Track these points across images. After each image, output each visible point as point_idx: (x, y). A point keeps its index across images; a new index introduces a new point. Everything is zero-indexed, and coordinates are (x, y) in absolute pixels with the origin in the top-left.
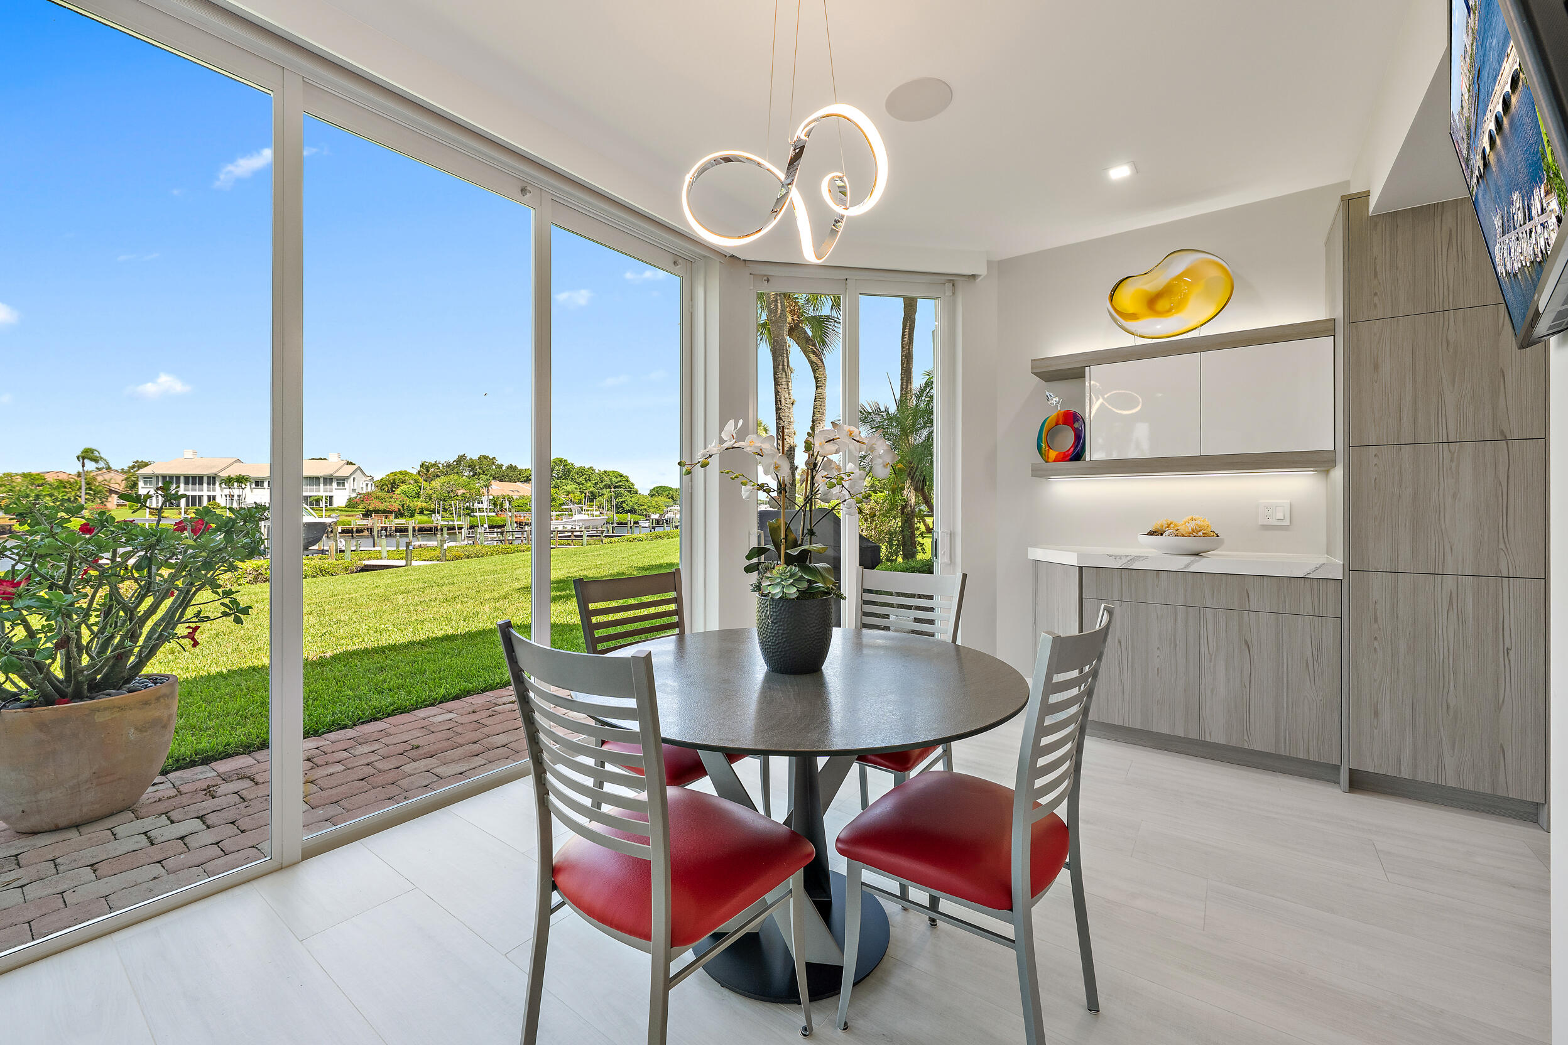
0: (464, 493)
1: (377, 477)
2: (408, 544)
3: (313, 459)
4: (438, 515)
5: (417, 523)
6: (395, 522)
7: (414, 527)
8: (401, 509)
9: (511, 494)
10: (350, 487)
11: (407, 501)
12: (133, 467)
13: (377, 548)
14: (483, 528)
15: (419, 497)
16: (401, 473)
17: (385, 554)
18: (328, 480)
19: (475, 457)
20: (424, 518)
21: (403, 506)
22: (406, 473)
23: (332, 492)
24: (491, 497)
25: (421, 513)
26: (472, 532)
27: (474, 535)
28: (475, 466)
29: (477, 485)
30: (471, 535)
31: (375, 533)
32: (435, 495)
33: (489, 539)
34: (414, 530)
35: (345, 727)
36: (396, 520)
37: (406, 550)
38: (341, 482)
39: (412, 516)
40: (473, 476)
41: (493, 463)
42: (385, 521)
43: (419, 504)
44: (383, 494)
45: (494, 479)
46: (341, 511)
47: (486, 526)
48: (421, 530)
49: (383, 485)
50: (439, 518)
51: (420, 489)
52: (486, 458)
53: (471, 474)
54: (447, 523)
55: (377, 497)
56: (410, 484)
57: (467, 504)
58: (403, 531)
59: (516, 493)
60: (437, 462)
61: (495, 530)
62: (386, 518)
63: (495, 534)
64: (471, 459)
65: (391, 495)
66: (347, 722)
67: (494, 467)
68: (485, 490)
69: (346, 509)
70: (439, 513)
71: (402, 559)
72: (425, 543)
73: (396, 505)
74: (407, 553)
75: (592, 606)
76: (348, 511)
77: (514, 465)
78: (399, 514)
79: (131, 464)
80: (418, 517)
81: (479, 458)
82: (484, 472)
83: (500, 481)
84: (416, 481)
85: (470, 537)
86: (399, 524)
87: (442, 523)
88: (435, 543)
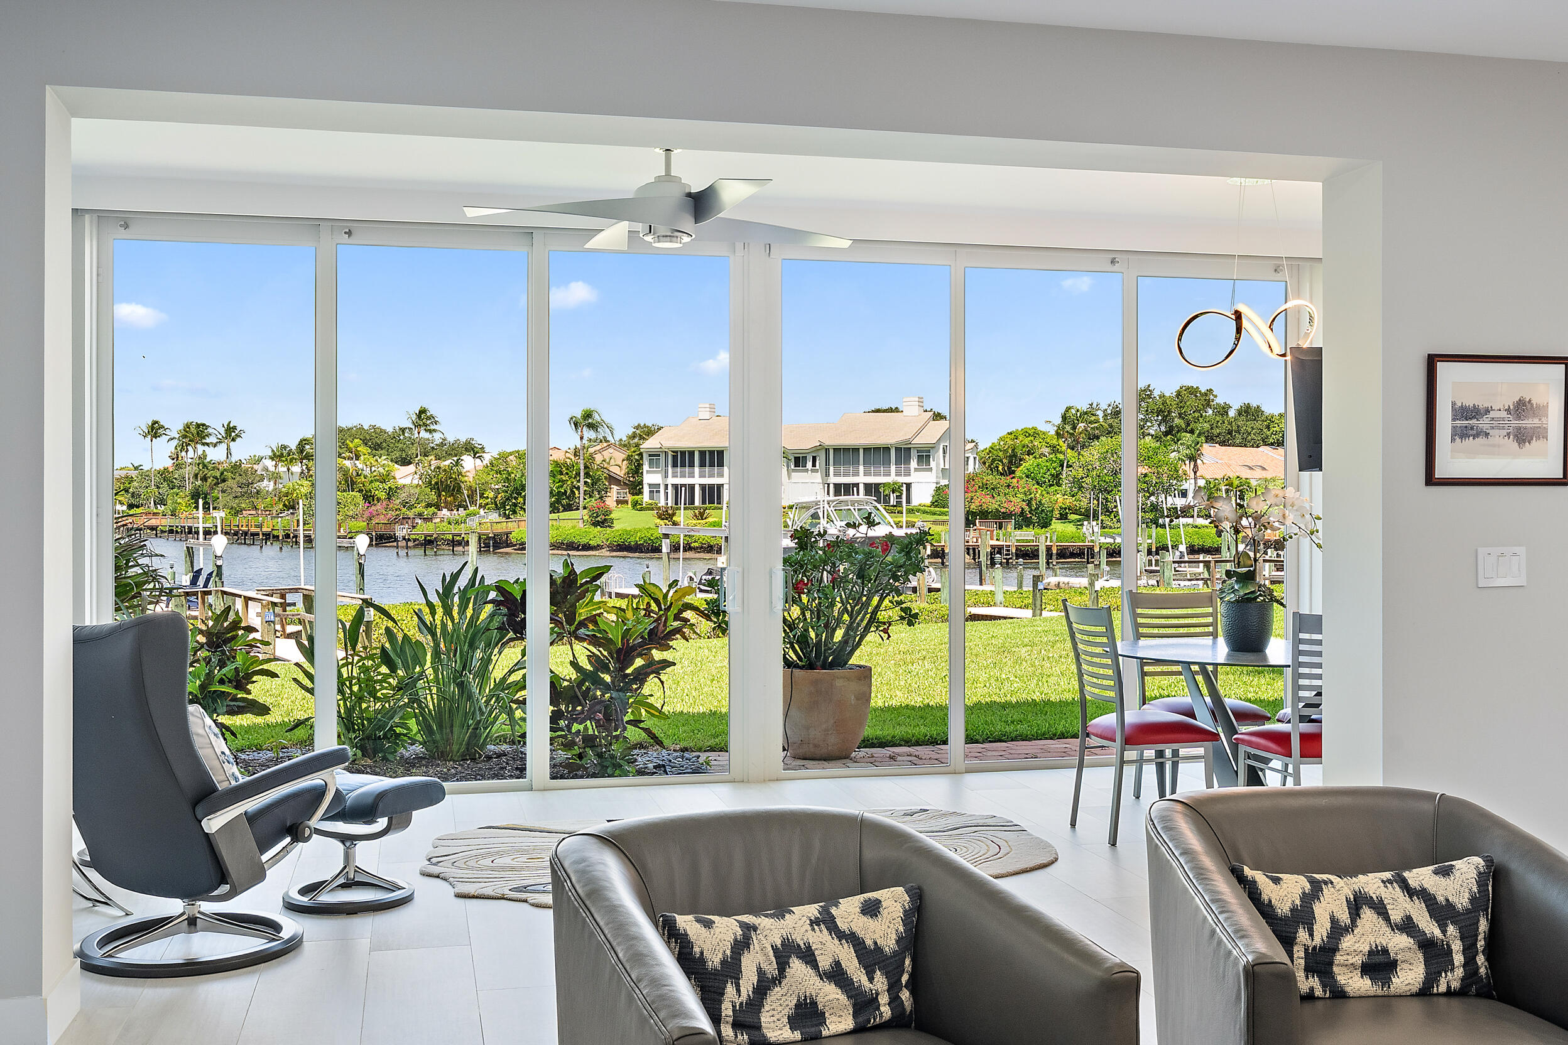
0: (1146, 475)
1: (984, 445)
2: (1037, 579)
3: (878, 411)
4: (1094, 523)
5: (1054, 538)
6: (1016, 537)
7: (1049, 549)
8: (1027, 508)
9: (1245, 474)
10: (938, 465)
11: (1038, 493)
12: (634, 436)
13: (987, 588)
14: (1178, 553)
15: (1059, 485)
16: (1026, 433)
17: (1000, 597)
18: (903, 453)
19: (1170, 391)
20: (1070, 528)
21: (1029, 504)
22: (1035, 434)
23: (909, 475)
24: (1201, 483)
25: (1063, 517)
26: (1157, 561)
27: (1158, 568)
28: (1170, 412)
29: (1173, 455)
30: (1153, 568)
31: (983, 559)
32: (1088, 480)
33: (1189, 577)
34: (1049, 555)
35: (977, 742)
36: (1018, 532)
37: (1034, 591)
38: (925, 456)
39: (1045, 524)
40: (1166, 434)
41: (1208, 404)
42: (998, 535)
43: (1059, 498)
44: (992, 479)
45: (1210, 439)
46: (925, 512)
47: (1183, 548)
48: (1063, 553)
49: (993, 461)
50: (1096, 529)
51: (1062, 466)
52: (1192, 391)
53: (1163, 429)
54: (1111, 541)
55: (984, 486)
56: (1042, 455)
57: (1153, 498)
58: (1028, 554)
59: (1258, 473)
60: (1094, 406)
61: (1201, 557)
62: (1000, 528)
63: (1201, 565)
64: (1162, 396)
65: (1008, 479)
66: (978, 737)
67: (1210, 412)
68: (1188, 467)
69: (932, 509)
70: (1095, 517)
71: (1026, 607)
72: (1066, 580)
73: (1016, 503)
74: (1034, 596)
75: (1139, 611)
76: (935, 514)
77: (1254, 404)
78: (1024, 521)
79: (631, 431)
80: (1057, 526)
81: (1179, 394)
82: (1188, 425)
83: (1223, 443)
84: (1055, 449)
85: (1152, 572)
86: (1023, 541)
87: (1103, 540)
88: (1084, 582)
